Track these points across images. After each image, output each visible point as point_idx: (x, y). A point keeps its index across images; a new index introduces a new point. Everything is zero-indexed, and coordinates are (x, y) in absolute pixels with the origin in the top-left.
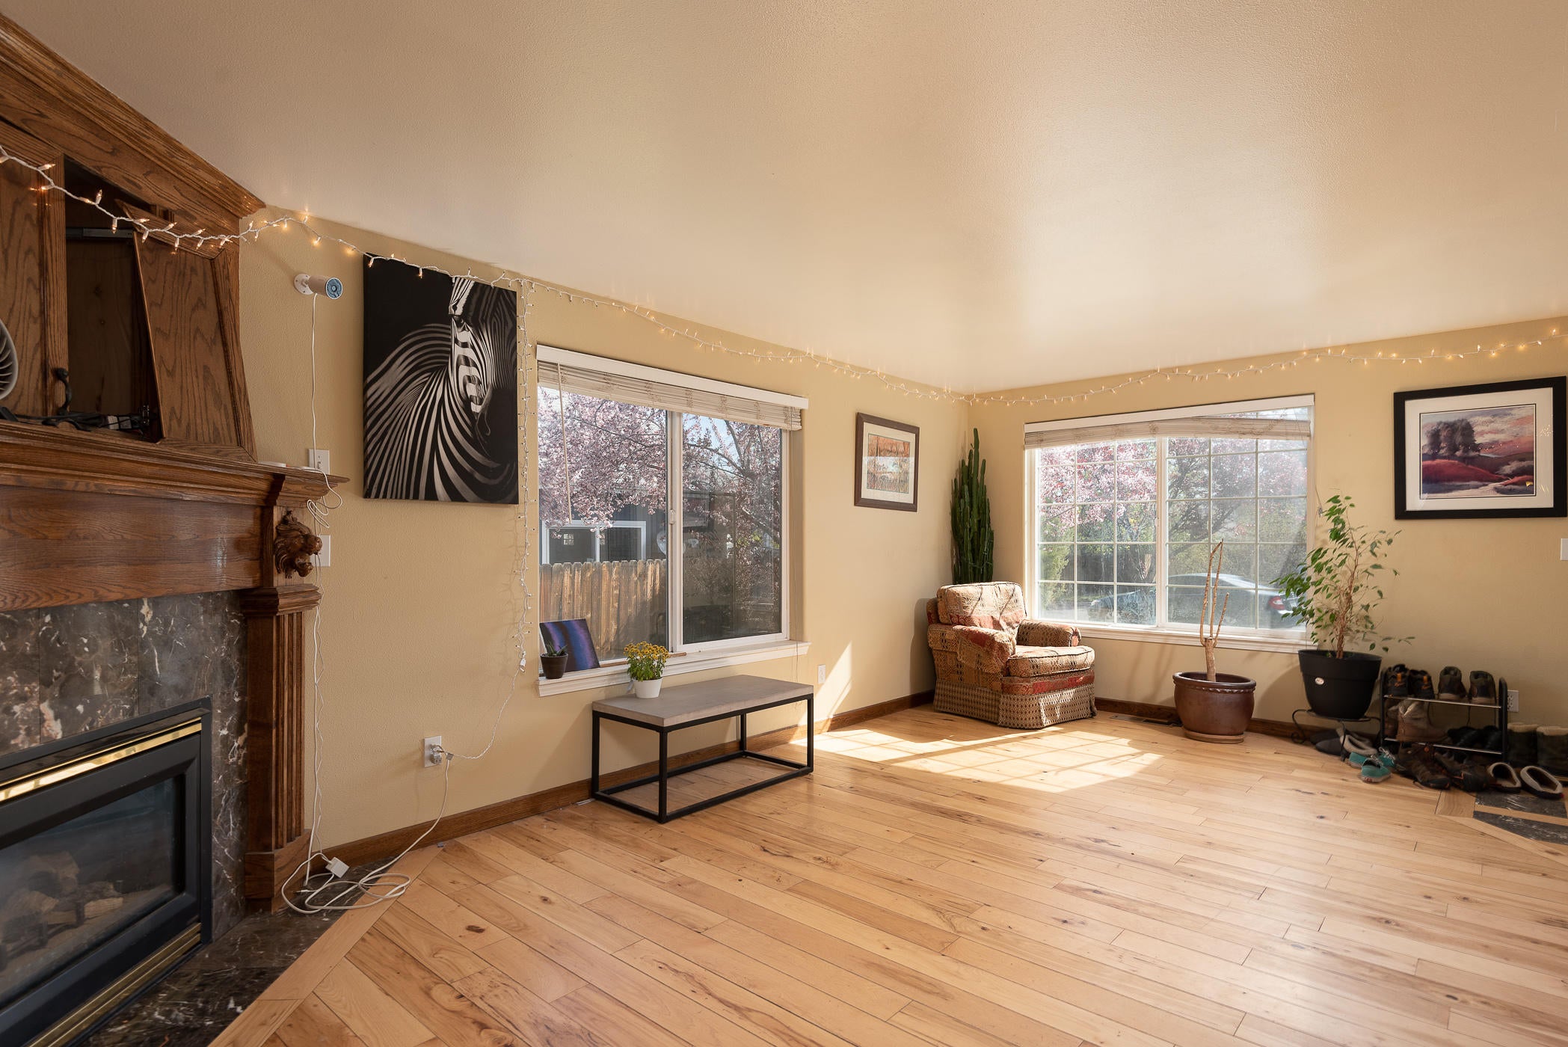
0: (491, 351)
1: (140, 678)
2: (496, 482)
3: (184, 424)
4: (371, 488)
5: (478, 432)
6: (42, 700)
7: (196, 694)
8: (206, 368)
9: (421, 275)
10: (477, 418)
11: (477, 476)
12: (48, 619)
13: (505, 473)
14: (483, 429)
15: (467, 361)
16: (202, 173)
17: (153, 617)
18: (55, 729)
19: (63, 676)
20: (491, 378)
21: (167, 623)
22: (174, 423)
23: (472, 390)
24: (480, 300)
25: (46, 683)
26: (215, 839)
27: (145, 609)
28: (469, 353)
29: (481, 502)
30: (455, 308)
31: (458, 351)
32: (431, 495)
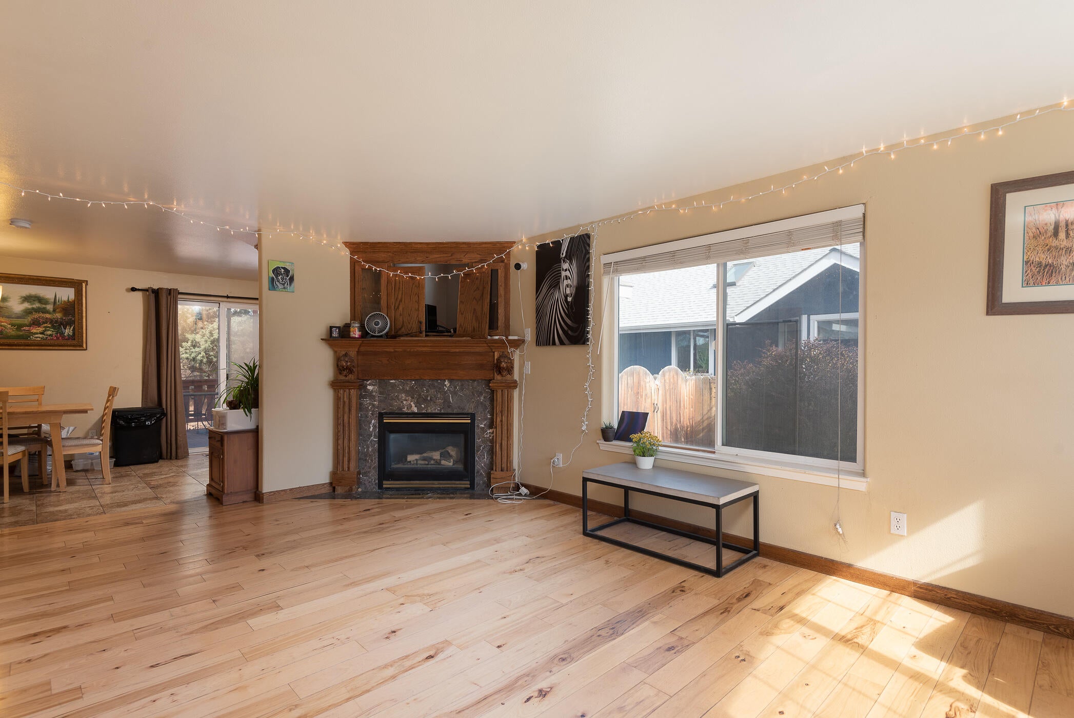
0: (576, 269)
1: (444, 402)
2: (577, 334)
3: (463, 328)
4: (539, 343)
5: (570, 311)
6: (411, 402)
7: (468, 411)
8: (475, 309)
9: (551, 245)
10: (570, 304)
11: (570, 332)
12: (413, 382)
13: (580, 329)
14: (572, 309)
15: (567, 277)
16: (483, 246)
17: (450, 385)
18: (415, 410)
19: (418, 397)
20: (575, 283)
21: (455, 387)
22: (461, 329)
23: (568, 291)
24: (572, 245)
25: (413, 398)
26: (476, 458)
27: (446, 383)
28: (568, 273)
29: (570, 345)
30: (563, 254)
31: (563, 274)
32: (554, 344)
